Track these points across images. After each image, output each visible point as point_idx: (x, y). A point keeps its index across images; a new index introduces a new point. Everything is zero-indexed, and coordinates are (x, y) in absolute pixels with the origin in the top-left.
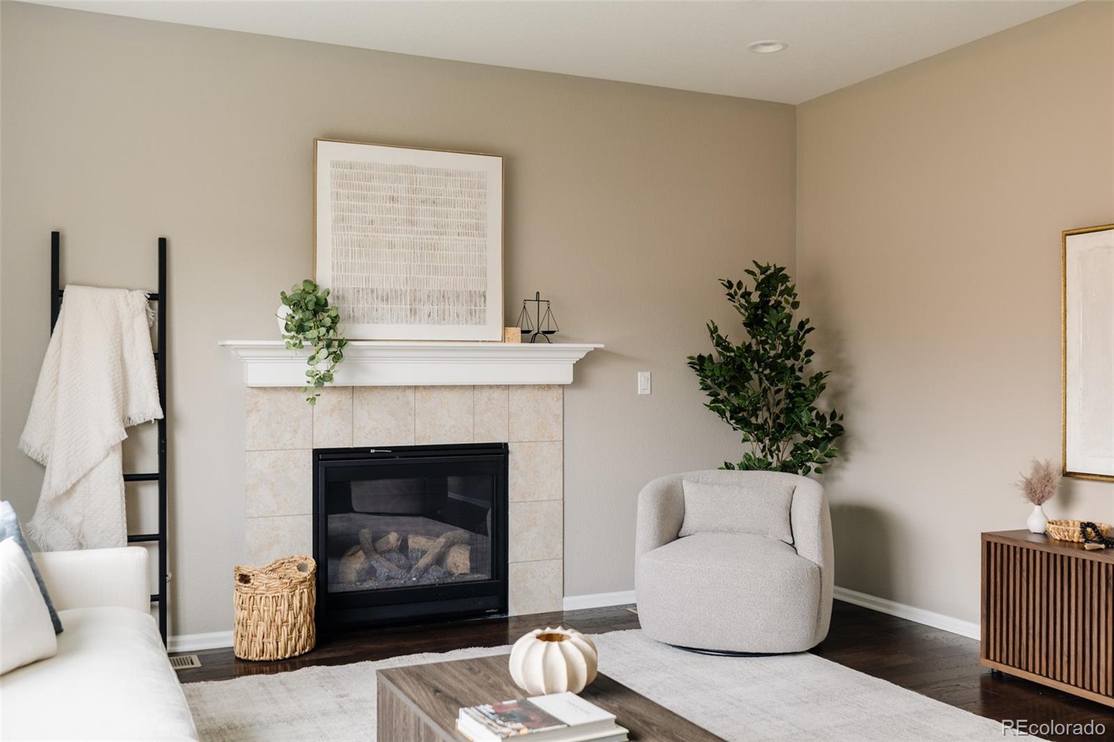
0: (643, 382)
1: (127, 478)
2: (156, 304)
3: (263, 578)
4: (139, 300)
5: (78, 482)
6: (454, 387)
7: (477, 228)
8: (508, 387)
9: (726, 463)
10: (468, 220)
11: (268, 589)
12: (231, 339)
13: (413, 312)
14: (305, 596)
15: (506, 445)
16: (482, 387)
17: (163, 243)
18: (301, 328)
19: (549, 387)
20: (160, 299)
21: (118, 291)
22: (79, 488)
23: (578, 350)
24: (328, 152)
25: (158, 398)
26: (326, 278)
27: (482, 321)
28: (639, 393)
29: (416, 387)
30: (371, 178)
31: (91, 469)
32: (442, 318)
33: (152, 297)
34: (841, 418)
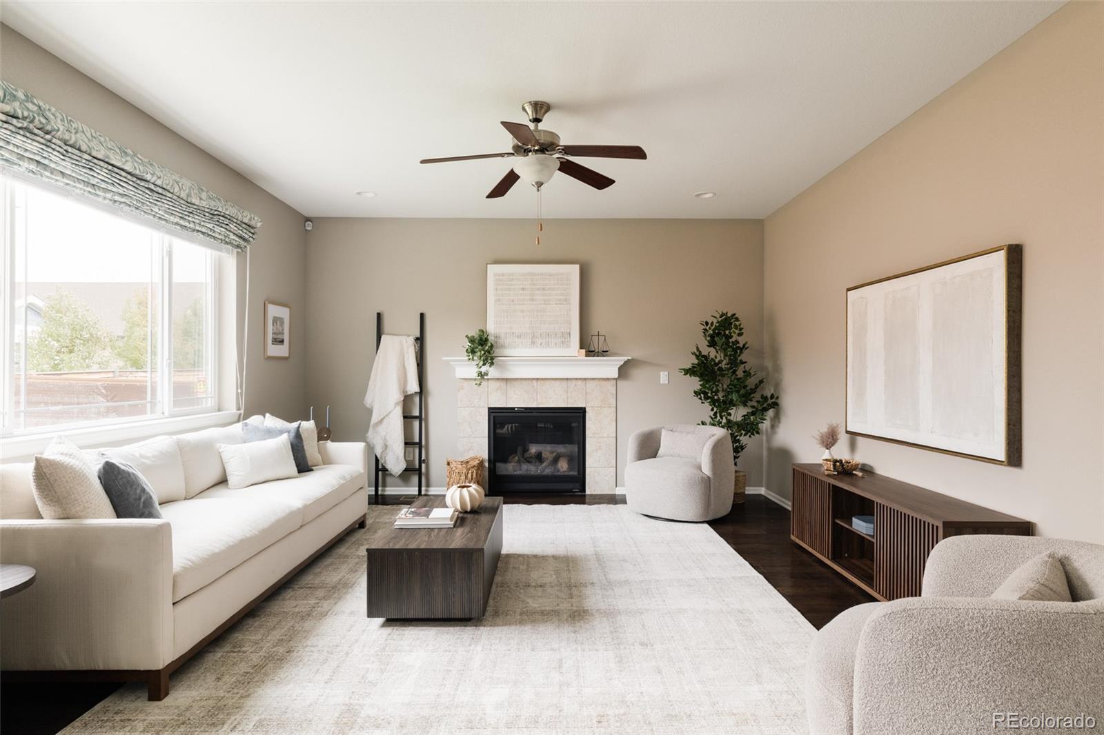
0: (663, 377)
1: (405, 417)
2: (419, 341)
3: (455, 464)
4: (411, 340)
5: (384, 418)
6: (556, 379)
7: (566, 300)
8: (585, 379)
9: (702, 422)
10: (561, 297)
11: (456, 469)
12: (445, 357)
13: (533, 343)
14: (475, 474)
15: (585, 408)
16: (571, 379)
17: (422, 316)
18: (473, 352)
19: (608, 379)
20: (421, 340)
21: (403, 337)
22: (385, 421)
23: (621, 360)
24: (493, 269)
25: (418, 383)
26: (492, 328)
27: (568, 346)
28: (661, 382)
29: (538, 379)
30: (513, 280)
31: (390, 413)
32: (548, 345)
33: (417, 339)
34: (777, 398)
